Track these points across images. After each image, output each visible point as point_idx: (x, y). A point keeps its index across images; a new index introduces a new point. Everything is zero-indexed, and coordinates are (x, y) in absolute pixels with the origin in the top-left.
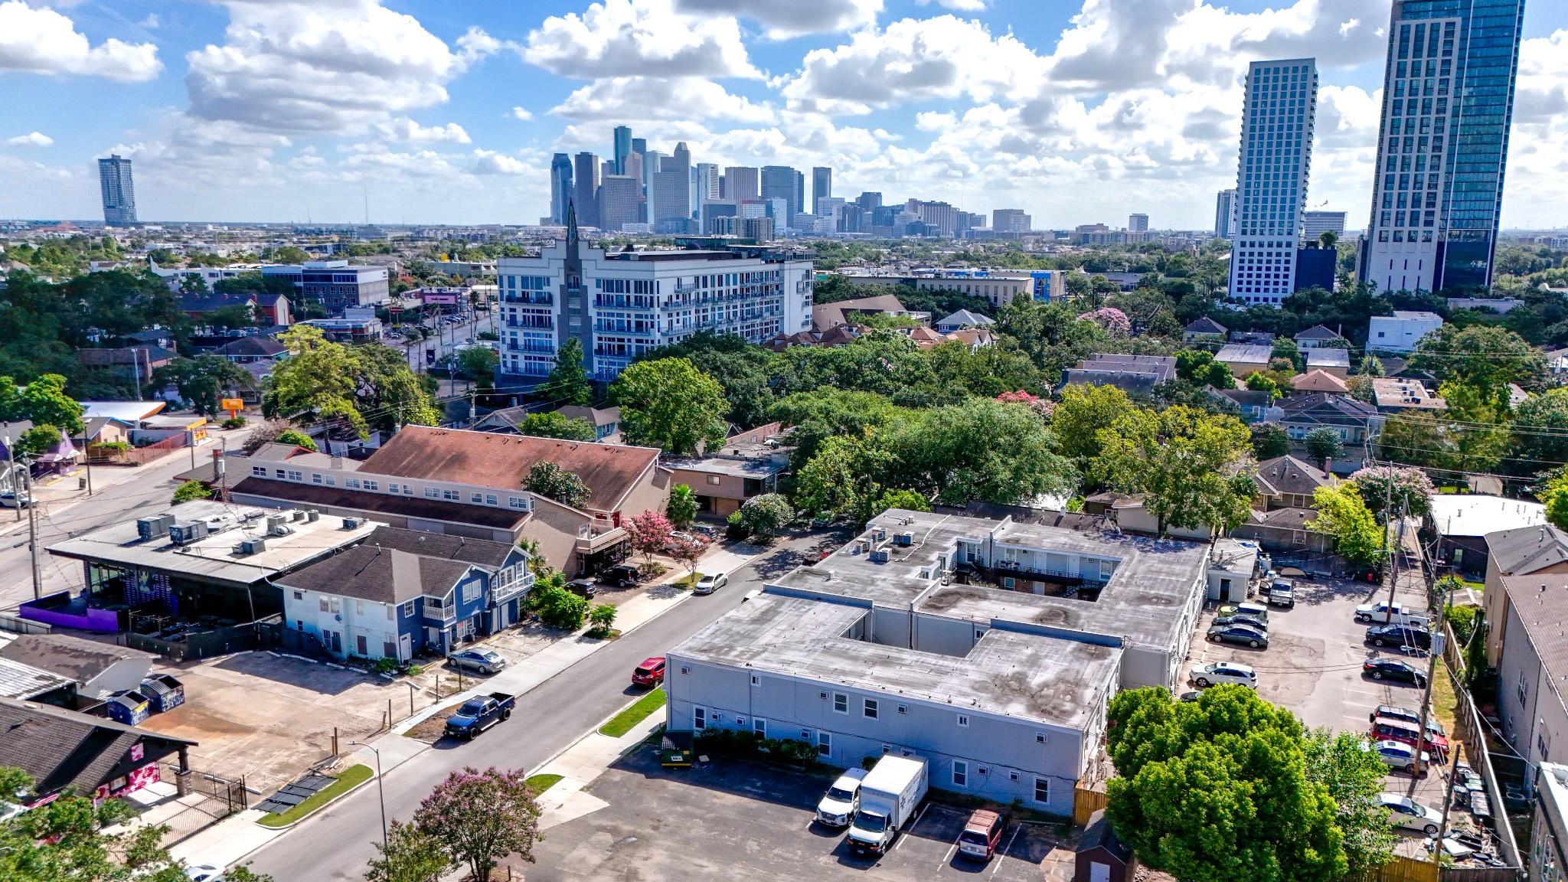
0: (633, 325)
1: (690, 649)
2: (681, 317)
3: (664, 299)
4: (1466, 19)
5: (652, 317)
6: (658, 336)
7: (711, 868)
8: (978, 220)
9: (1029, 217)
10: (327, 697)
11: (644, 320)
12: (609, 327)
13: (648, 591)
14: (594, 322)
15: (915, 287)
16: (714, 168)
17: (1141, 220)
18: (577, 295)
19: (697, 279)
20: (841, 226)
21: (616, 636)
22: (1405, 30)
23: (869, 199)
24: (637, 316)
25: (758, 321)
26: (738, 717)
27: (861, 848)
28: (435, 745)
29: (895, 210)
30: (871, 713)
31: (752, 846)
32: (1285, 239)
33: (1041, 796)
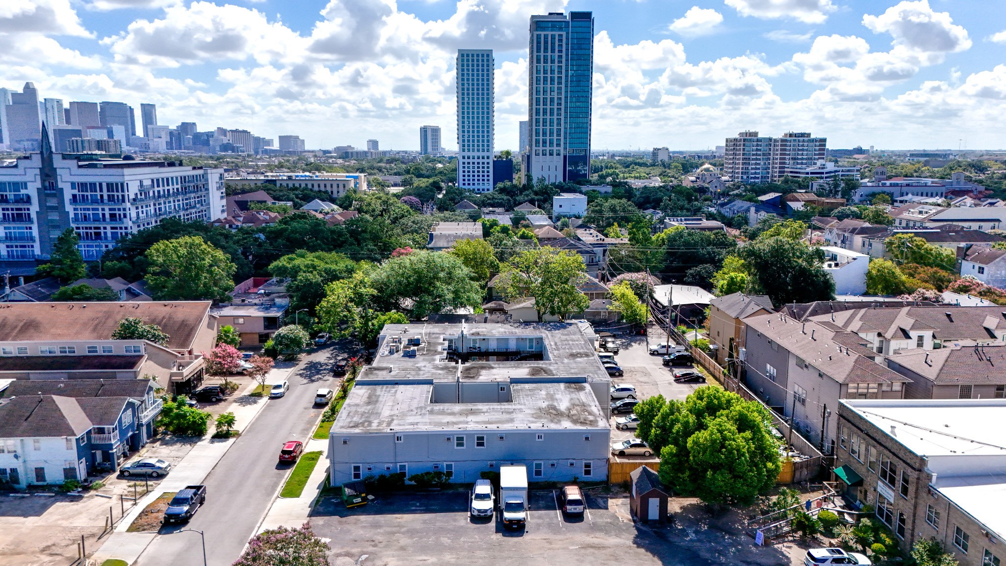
0: (107, 216)
1: (342, 427)
2: (144, 209)
3: (132, 196)
4: (568, 33)
5: (124, 209)
6: (130, 224)
7: (432, 559)
8: (269, 142)
9: (303, 141)
10: (31, 519)
11: (117, 212)
12: (86, 218)
13: (235, 401)
14: (72, 215)
15: (275, 185)
16: (59, 102)
17: (374, 143)
18: (54, 195)
19: (153, 181)
20: (170, 145)
21: (237, 434)
22: (538, 37)
23: (186, 127)
24: (110, 209)
25: (194, 211)
26: (386, 466)
27: (515, 524)
28: (159, 533)
29: (209, 135)
30: (480, 444)
31: (445, 540)
32: (486, 154)
33: (588, 472)
